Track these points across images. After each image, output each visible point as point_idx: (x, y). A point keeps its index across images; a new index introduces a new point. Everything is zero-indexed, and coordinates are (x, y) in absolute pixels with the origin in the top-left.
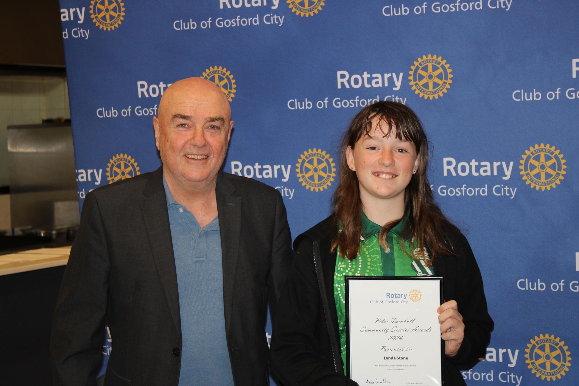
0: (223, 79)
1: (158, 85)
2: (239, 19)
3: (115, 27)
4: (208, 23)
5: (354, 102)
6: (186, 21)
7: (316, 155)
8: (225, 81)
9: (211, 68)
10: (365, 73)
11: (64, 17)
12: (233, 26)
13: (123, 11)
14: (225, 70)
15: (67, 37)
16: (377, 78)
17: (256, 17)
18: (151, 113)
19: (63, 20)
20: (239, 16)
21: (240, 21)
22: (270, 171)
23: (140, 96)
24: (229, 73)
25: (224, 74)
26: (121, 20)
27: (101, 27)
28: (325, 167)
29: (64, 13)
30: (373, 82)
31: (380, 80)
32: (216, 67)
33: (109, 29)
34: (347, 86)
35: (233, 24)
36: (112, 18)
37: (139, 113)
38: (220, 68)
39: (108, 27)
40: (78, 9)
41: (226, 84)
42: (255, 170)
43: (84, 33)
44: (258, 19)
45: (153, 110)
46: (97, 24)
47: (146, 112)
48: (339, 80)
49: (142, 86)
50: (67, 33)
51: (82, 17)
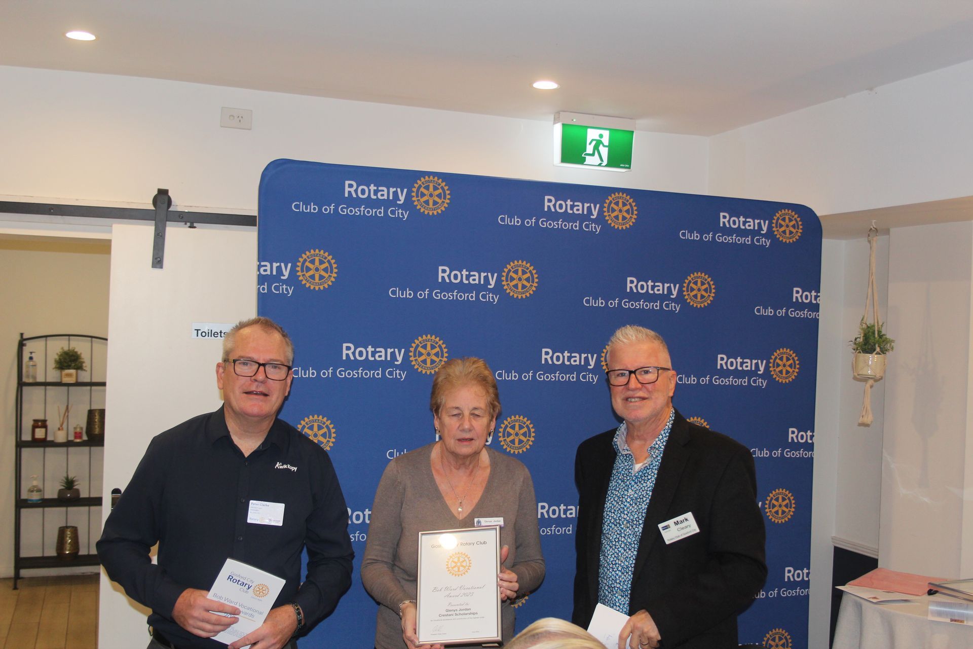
0: (436, 347)
5: (555, 377)
7: (518, 421)
8: (438, 349)
10: (566, 352)
16: (576, 357)
28: (526, 432)
30: (572, 360)
31: (578, 359)
34: (550, 362)
37: (342, 375)
45: (358, 373)
47: (349, 374)
48: (544, 357)
49: (348, 348)
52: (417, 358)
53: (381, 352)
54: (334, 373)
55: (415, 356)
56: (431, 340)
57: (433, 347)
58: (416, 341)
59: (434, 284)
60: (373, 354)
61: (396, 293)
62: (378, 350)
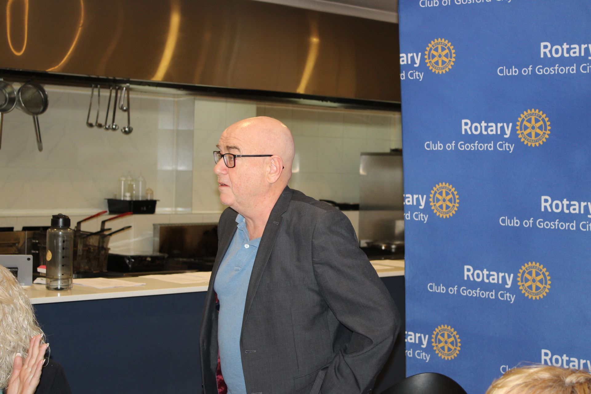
0: (540, 121)
1: (480, 123)
2: (558, 68)
3: (446, 71)
4: (529, 70)
6: (509, 68)
8: (541, 123)
9: (529, 111)
11: (403, 61)
12: (551, 73)
13: (454, 57)
14: (541, 112)
15: (404, 78)
17: (574, 66)
18: (472, 148)
19: (401, 63)
20: (557, 65)
21: (558, 70)
22: (577, 207)
23: (463, 133)
24: (545, 115)
25: (540, 117)
26: (451, 65)
27: (433, 71)
29: (403, 57)
32: (533, 110)
33: (440, 73)
35: (552, 72)
36: (444, 62)
37: (462, 148)
38: (537, 111)
39: (440, 70)
40: (415, 54)
41: (542, 125)
42: (563, 205)
43: (418, 75)
44: (575, 68)
45: (474, 146)
46: (431, 68)
47: (468, 147)
49: (466, 124)
50: (404, 75)
51: (418, 61)
52: (523, 131)
53: (492, 126)
54: (456, 146)
55: (521, 130)
56: (535, 114)
57: (537, 121)
58: (522, 115)
59: (536, 60)
60: (486, 128)
61: (503, 71)
62: (490, 124)
